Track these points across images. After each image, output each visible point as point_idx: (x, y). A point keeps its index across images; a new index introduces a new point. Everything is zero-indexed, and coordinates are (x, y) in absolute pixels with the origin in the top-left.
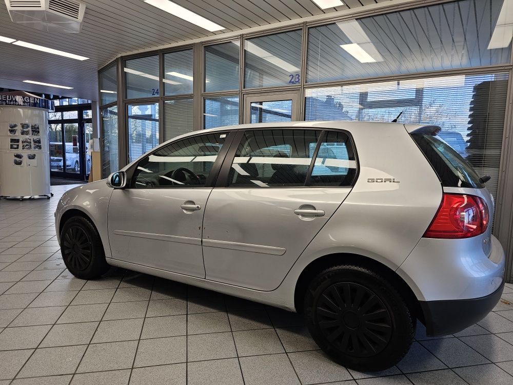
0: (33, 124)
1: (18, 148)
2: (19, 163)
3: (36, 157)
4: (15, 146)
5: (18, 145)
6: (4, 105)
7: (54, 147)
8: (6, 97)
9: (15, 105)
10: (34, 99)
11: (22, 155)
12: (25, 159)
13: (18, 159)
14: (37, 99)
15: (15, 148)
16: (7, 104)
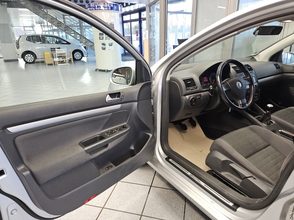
0: (111, 22)
1: (103, 39)
2: (104, 49)
3: (113, 45)
4: (102, 38)
5: (103, 37)
6: (94, 10)
7: (127, 37)
8: (95, 4)
9: (100, 10)
10: (110, 5)
11: (106, 43)
12: (107, 46)
13: (103, 46)
14: (112, 4)
15: (102, 39)
16: (95, 10)
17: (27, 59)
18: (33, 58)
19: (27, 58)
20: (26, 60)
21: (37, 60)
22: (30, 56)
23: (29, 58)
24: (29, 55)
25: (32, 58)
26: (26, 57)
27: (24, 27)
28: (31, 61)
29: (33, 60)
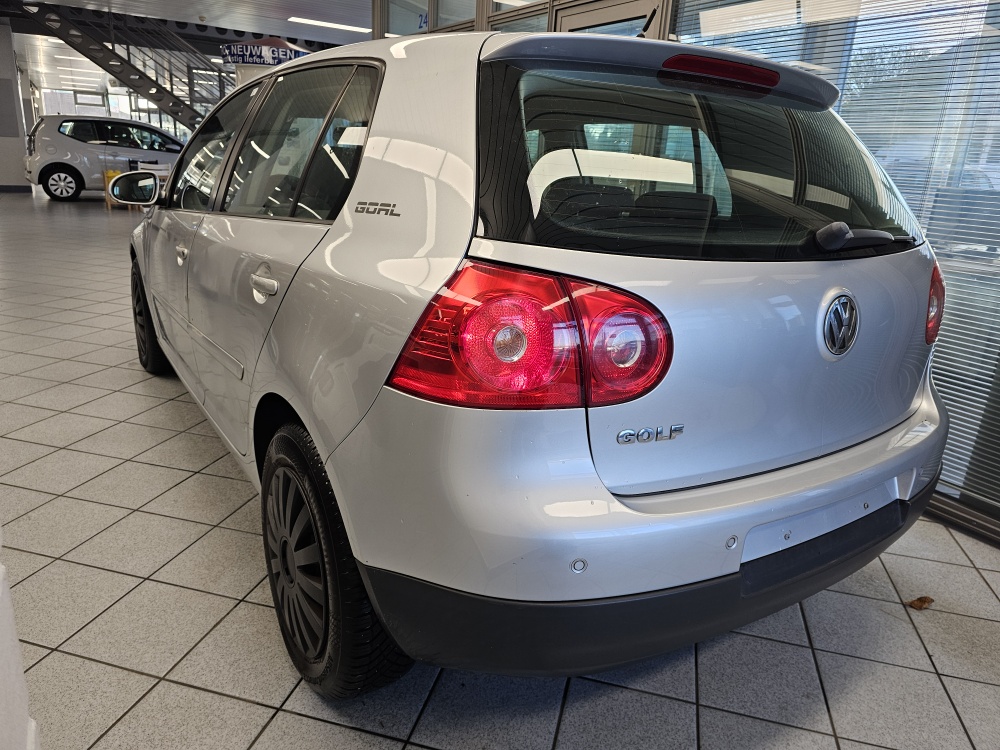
6: (240, 64)
8: (243, 49)
9: (259, 63)
10: (286, 52)
16: (243, 62)
17: (56, 187)
18: (73, 185)
19: (54, 183)
20: (53, 188)
21: (84, 193)
22: (66, 178)
23: (62, 184)
24: (63, 176)
25: (70, 185)
26: (51, 182)
27: (76, 92)
28: (65, 194)
29: (71, 191)
